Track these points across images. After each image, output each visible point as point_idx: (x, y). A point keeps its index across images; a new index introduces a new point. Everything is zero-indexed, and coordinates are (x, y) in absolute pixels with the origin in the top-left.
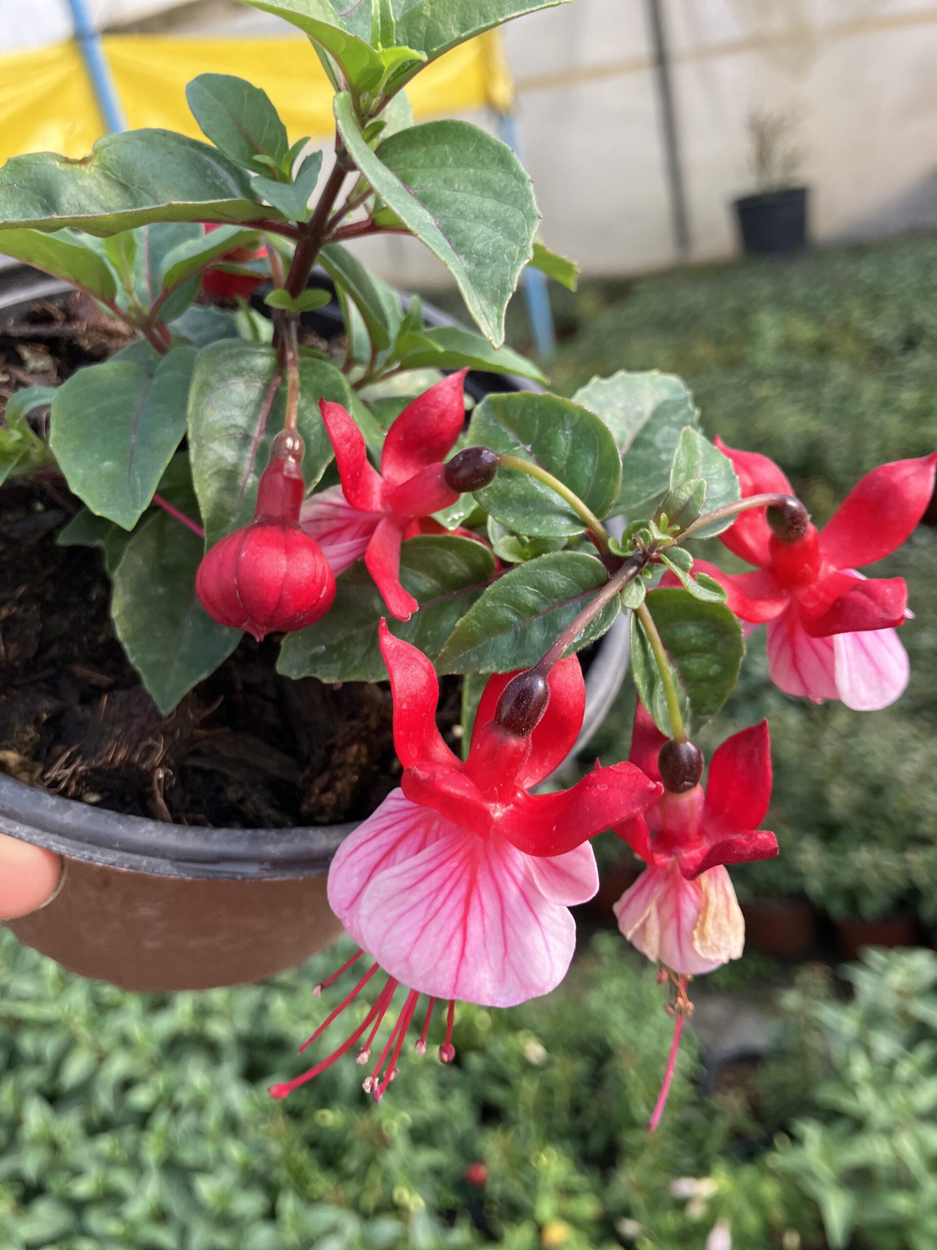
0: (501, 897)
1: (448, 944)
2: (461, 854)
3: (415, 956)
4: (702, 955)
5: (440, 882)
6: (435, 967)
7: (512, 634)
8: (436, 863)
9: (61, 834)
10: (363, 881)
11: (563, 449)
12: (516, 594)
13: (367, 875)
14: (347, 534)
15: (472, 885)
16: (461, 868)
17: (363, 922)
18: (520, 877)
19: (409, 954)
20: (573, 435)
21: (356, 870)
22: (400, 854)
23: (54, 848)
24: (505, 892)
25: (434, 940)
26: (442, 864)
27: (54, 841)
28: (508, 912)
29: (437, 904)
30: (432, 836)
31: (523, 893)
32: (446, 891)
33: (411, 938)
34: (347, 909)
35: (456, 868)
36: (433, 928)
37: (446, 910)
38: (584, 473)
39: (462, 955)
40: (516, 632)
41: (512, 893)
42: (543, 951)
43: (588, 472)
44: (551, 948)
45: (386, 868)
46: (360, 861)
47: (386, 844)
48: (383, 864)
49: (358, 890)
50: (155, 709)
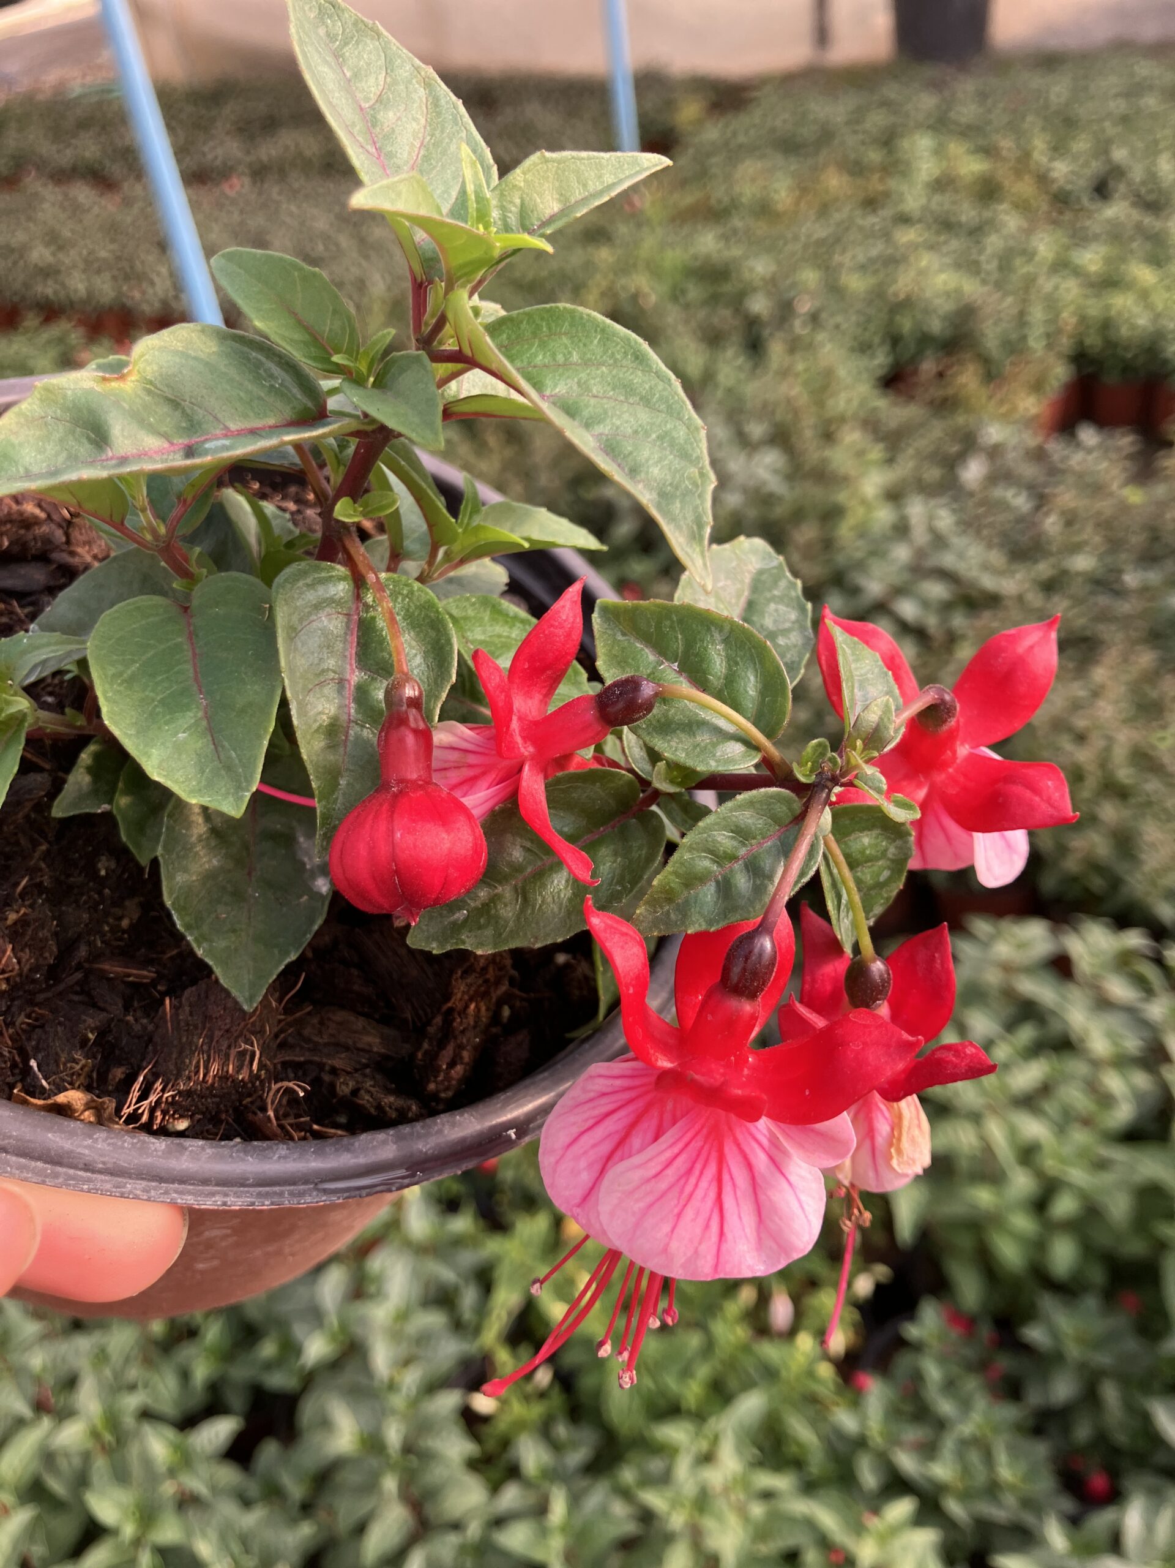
0: (749, 1166)
1: (707, 1226)
2: (705, 1131)
3: (674, 1245)
4: (900, 1171)
5: (687, 1165)
6: (696, 1252)
7: (713, 884)
8: (680, 1145)
9: (182, 1181)
10: (595, 1174)
11: (718, 667)
12: (714, 841)
13: (598, 1167)
14: (484, 783)
15: (721, 1160)
16: (707, 1147)
17: (604, 1218)
18: (765, 1142)
19: (667, 1245)
20: (725, 650)
21: (583, 1164)
22: (636, 1141)
23: (179, 1201)
24: (754, 1161)
25: (690, 1226)
26: (687, 1145)
27: (176, 1192)
28: (759, 1180)
29: (689, 1188)
30: (667, 1117)
31: (771, 1159)
32: (697, 1172)
33: (666, 1228)
34: (579, 1206)
35: (702, 1148)
36: (689, 1213)
37: (699, 1193)
38: (747, 692)
39: (722, 1234)
40: (717, 882)
41: (761, 1160)
42: (799, 1212)
43: (752, 692)
44: (806, 1207)
45: (622, 1159)
46: (585, 1153)
47: (617, 1132)
48: (619, 1153)
49: (590, 1185)
50: (237, 1005)
